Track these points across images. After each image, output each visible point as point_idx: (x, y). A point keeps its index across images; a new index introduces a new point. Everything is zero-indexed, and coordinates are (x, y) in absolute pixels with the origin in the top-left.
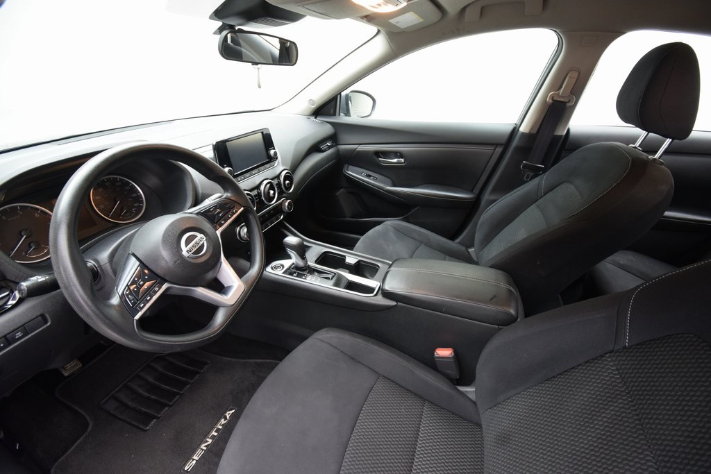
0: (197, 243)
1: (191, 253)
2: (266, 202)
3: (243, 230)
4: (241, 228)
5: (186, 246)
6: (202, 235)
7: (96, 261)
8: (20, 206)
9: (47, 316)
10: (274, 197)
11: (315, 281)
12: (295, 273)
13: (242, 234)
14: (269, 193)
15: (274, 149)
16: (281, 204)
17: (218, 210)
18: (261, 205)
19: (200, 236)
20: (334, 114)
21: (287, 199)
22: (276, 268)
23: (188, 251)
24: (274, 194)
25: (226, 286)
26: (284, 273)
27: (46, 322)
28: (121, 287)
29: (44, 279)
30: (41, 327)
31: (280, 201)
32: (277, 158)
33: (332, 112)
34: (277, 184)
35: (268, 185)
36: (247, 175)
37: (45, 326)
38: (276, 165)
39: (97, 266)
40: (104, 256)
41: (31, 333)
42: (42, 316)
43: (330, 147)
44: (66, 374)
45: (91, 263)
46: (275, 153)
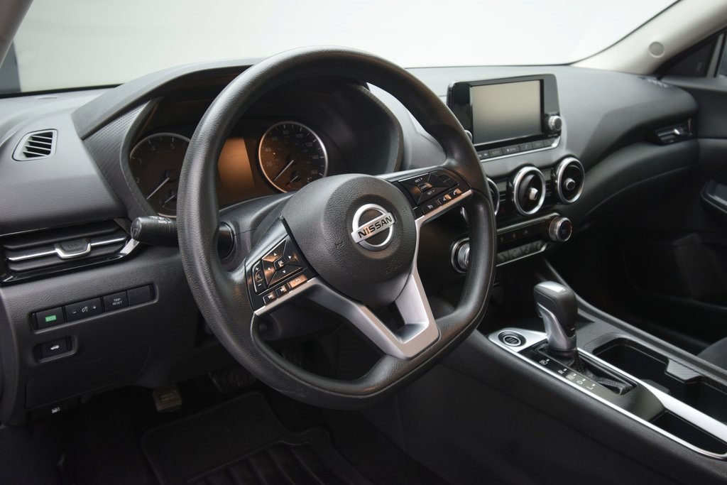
0: (377, 224)
1: (364, 237)
2: (519, 208)
3: (464, 249)
4: (461, 245)
5: (360, 225)
6: (389, 215)
7: (237, 226)
8: (175, 138)
9: (157, 288)
10: (535, 203)
11: (583, 386)
12: (545, 358)
13: (461, 255)
14: (528, 191)
15: (558, 115)
16: (547, 223)
17: (429, 185)
18: (508, 212)
19: (386, 214)
20: (703, 74)
21: (562, 216)
22: (509, 340)
23: (360, 233)
24: (538, 195)
25: (406, 323)
26: (521, 352)
27: (153, 298)
28: (251, 262)
29: (165, 222)
30: (145, 302)
31: (547, 217)
32: (559, 133)
33: (699, 68)
34: (547, 182)
35: (530, 177)
36: (496, 151)
37: (150, 303)
38: (554, 145)
39: (234, 232)
40: (248, 220)
41: (131, 305)
42: (151, 285)
43: (678, 139)
44: (159, 408)
45: (229, 228)
46: (558, 123)
